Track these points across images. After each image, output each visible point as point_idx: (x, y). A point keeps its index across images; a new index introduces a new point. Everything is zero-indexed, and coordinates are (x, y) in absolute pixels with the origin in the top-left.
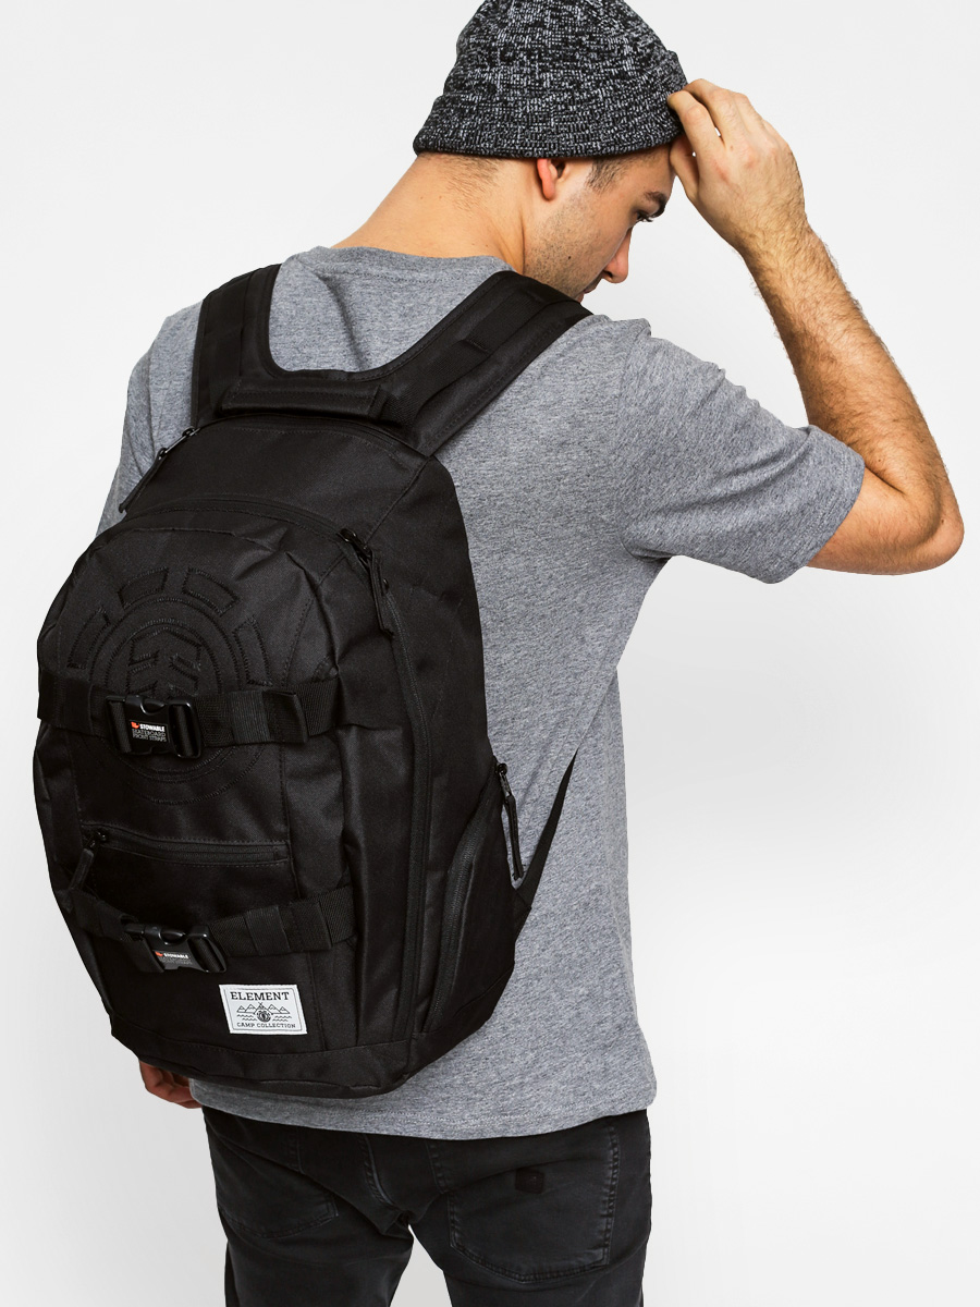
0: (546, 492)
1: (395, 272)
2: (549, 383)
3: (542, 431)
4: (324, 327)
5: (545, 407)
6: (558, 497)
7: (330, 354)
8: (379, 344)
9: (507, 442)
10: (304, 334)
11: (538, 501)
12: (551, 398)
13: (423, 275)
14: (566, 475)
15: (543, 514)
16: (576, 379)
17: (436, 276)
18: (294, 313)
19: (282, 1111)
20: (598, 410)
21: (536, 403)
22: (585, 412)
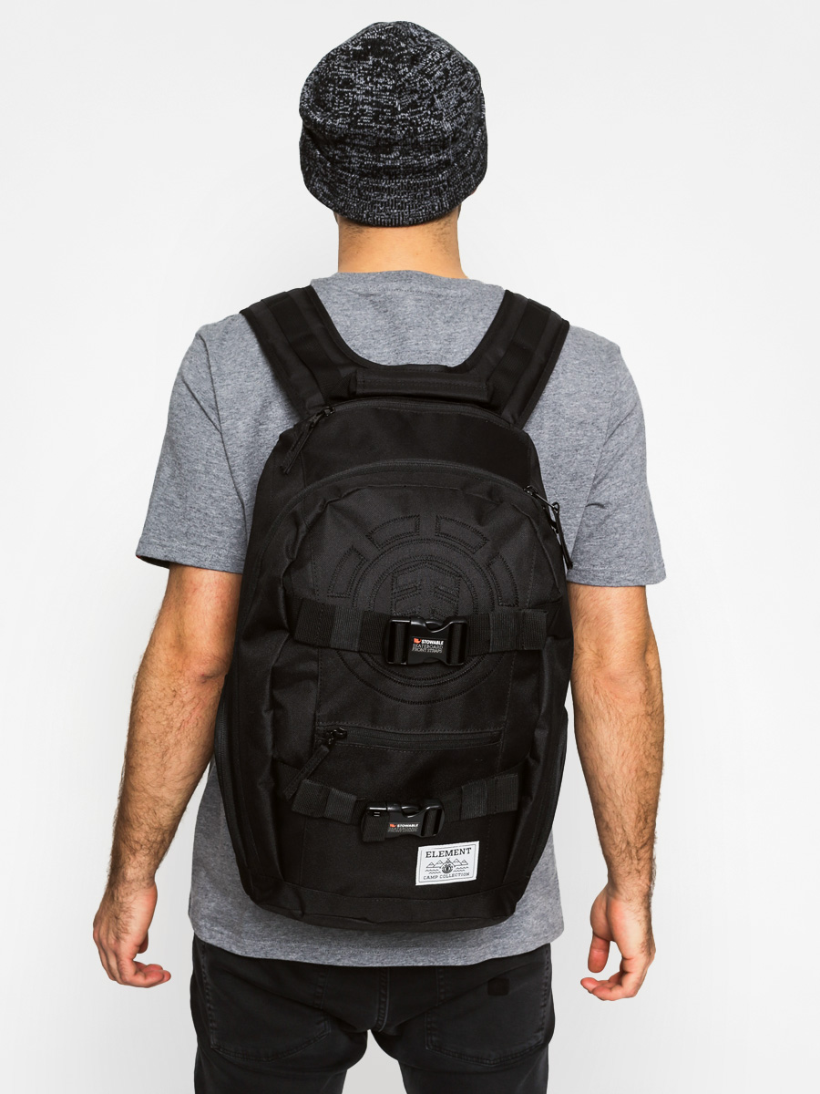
0: (567, 460)
1: (436, 290)
2: (571, 378)
3: (567, 412)
4: (377, 334)
5: (568, 395)
6: (575, 465)
7: (385, 354)
8: (434, 346)
9: (542, 419)
10: (361, 339)
11: (561, 467)
12: (573, 390)
13: (452, 292)
14: (582, 447)
15: (563, 477)
16: (588, 377)
17: (462, 293)
18: (348, 323)
19: (334, 955)
20: (606, 400)
21: (563, 392)
22: (596, 401)
